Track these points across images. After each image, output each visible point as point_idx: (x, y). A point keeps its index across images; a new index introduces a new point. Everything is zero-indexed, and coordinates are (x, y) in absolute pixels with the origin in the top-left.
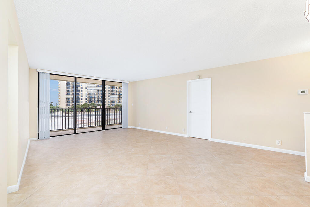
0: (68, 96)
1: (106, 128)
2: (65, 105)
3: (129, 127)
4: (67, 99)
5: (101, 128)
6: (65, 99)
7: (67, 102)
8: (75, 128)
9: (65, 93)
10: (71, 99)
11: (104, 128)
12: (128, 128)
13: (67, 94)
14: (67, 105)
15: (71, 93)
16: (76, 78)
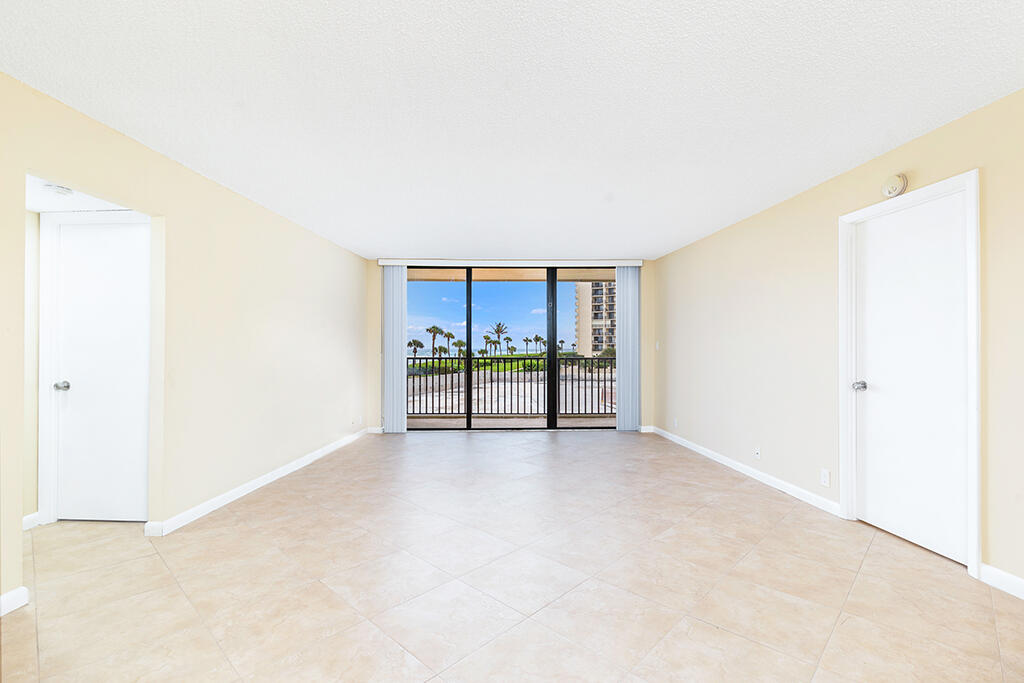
0: (597, 322)
1: (560, 423)
2: (591, 347)
3: (644, 429)
4: (595, 330)
5: (543, 423)
6: (591, 331)
7: (596, 339)
8: (469, 414)
9: (590, 313)
10: (604, 331)
11: (552, 424)
12: (641, 433)
13: (596, 316)
14: (595, 348)
15: (605, 314)
16: (469, 270)
